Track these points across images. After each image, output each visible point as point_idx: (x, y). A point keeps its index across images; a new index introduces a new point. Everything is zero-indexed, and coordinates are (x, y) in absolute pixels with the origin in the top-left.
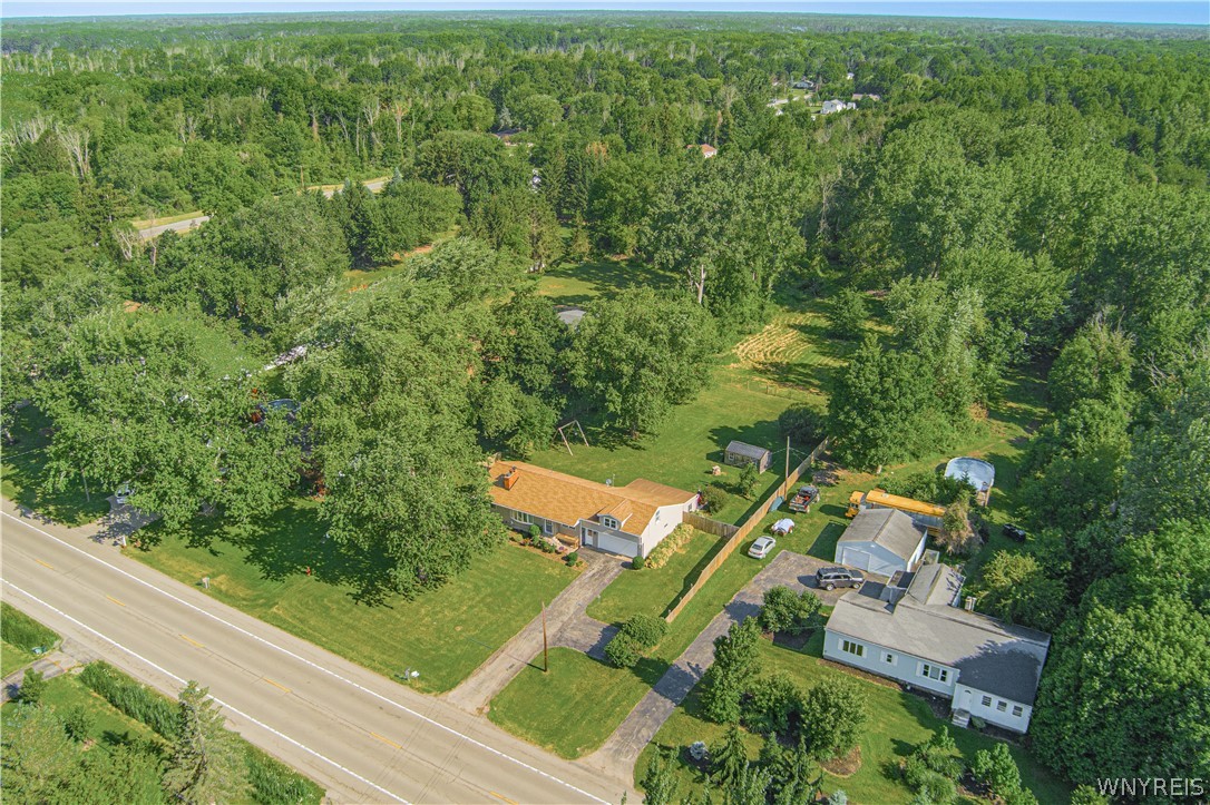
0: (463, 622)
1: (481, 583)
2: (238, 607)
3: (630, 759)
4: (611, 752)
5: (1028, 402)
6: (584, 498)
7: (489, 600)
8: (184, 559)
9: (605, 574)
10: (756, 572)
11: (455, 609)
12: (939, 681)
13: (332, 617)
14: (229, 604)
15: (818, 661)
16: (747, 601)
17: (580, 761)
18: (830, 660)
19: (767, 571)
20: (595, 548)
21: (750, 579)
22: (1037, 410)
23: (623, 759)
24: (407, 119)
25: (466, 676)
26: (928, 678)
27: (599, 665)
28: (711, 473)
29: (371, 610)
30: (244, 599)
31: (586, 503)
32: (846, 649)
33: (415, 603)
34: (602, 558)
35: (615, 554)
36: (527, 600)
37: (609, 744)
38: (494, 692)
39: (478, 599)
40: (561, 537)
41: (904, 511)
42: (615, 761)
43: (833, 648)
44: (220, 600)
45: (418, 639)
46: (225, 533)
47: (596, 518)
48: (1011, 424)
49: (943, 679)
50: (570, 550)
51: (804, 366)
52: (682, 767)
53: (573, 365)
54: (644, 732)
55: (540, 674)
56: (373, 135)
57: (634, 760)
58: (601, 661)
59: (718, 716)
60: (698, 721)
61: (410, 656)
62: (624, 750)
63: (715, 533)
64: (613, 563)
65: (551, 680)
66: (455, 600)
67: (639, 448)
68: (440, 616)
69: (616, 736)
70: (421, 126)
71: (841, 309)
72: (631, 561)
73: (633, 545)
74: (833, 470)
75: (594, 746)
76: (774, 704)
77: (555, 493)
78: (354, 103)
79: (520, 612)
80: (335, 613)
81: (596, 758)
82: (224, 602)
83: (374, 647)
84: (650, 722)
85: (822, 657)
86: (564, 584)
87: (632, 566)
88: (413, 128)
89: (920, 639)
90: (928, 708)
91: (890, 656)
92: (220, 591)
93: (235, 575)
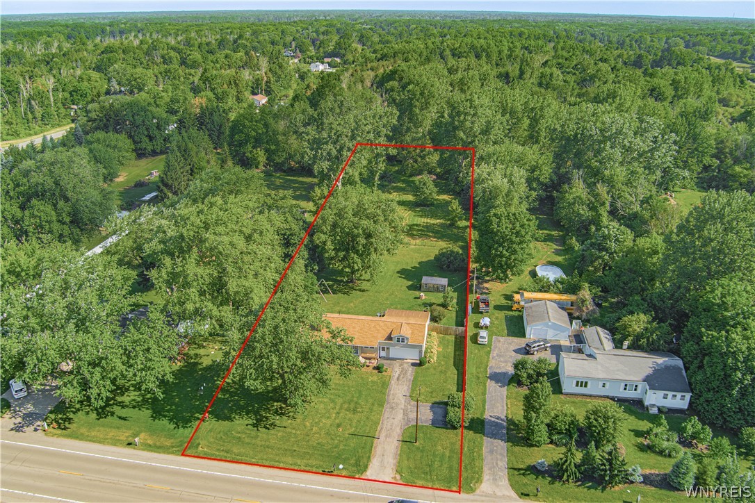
0: (339, 426)
1: (332, 397)
2: (173, 453)
3: (505, 482)
4: (491, 481)
5: (546, 229)
6: (374, 327)
7: (346, 406)
8: (102, 429)
9: (406, 373)
10: (489, 353)
11: (328, 418)
12: (633, 391)
13: (248, 444)
14: (164, 453)
15: (562, 397)
16: (498, 371)
17: (478, 492)
18: (567, 394)
19: (494, 350)
20: (388, 358)
21: (489, 357)
22: (553, 233)
23: (500, 483)
24: (55, 90)
25: (369, 458)
26: (627, 391)
27: (445, 430)
28: (419, 298)
29: (272, 432)
30: (173, 447)
31: (378, 330)
32: (577, 385)
33: (298, 420)
34: (397, 363)
35: (403, 359)
36: (371, 401)
37: (486, 477)
38: (394, 465)
39: (337, 408)
40: (365, 355)
41: (551, 300)
42: (498, 486)
43: (568, 386)
44: (155, 452)
45: (318, 444)
46: (120, 402)
47: (389, 338)
48: (548, 243)
49: (635, 390)
50: (375, 363)
51: (417, 225)
52: (537, 477)
53: (324, 243)
54: (499, 463)
55: (414, 446)
56: (33, 102)
57: (507, 481)
58: (443, 428)
59: (538, 442)
60: (525, 448)
61: (321, 455)
62: (497, 477)
63: (450, 334)
64: (405, 365)
65: (423, 447)
66: (323, 411)
67: (363, 291)
68: (321, 425)
69: (486, 470)
70: (67, 95)
71: (422, 188)
72: (418, 362)
73: (417, 351)
74: (481, 284)
75: (479, 480)
76: (569, 426)
77: (354, 328)
78: (8, 81)
79: (371, 410)
80: (247, 440)
81: (485, 486)
82: (160, 453)
83: (292, 456)
84: (499, 457)
85: (562, 393)
86: (385, 385)
87: (421, 364)
88: (60, 96)
89: (618, 370)
90: (633, 408)
91: (604, 384)
92: (150, 446)
93: (152, 431)
